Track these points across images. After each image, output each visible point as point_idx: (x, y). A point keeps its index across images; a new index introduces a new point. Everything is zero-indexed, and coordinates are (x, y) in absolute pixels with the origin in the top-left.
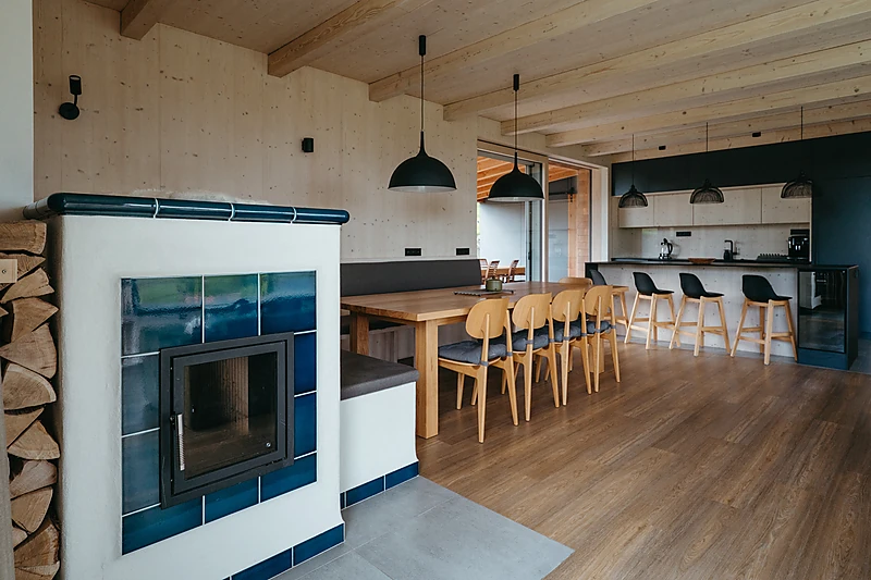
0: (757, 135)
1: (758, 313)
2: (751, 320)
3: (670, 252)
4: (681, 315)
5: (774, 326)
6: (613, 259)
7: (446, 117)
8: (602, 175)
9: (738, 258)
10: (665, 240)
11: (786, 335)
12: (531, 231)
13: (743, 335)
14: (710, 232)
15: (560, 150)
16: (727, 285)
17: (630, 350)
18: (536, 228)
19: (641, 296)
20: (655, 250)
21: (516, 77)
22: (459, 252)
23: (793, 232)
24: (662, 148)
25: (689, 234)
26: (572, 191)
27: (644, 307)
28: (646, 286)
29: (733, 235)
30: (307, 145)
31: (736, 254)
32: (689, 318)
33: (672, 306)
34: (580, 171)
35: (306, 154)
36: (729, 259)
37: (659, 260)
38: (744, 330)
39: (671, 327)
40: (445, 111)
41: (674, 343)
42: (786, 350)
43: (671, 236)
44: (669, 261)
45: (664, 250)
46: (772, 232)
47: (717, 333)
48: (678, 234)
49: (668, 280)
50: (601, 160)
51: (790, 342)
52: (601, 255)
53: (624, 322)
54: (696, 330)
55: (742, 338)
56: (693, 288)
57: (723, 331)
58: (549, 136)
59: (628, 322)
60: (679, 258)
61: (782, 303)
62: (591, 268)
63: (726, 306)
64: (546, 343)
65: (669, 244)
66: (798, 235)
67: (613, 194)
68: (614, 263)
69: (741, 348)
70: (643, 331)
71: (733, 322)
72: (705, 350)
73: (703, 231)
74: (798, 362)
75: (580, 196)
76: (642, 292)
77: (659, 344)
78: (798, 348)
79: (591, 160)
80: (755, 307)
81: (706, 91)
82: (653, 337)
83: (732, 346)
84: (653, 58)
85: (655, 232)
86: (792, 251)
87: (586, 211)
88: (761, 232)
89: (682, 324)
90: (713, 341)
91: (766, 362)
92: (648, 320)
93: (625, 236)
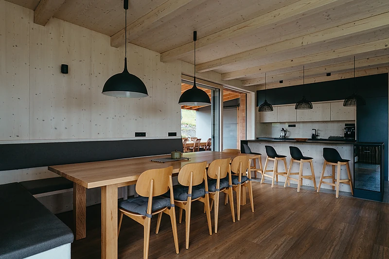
0: (329, 74)
1: (331, 168)
2: (328, 172)
3: (285, 135)
4: (290, 169)
5: (341, 176)
6: (257, 138)
7: (162, 60)
8: (252, 96)
9: (319, 138)
10: (283, 129)
11: (347, 181)
12: (214, 124)
13: (323, 180)
14: (305, 124)
15: (229, 82)
16: (315, 153)
17: (264, 188)
18: (217, 123)
19: (269, 159)
20: (277, 134)
21: (195, 33)
22: (170, 134)
23: (346, 125)
24: (281, 82)
25: (295, 126)
26: (238, 105)
27: (271, 164)
28: (272, 153)
29: (316, 126)
30: (64, 69)
31: (318, 136)
32: (295, 170)
33: (286, 164)
34: (241, 94)
35: (64, 74)
36: (315, 139)
37: (280, 139)
38: (324, 178)
39: (285, 175)
40: (161, 56)
41: (287, 184)
42: (346, 189)
43: (286, 126)
44: (285, 139)
45: (283, 134)
46: (336, 125)
47: (310, 179)
48: (289, 126)
49: (283, 150)
50: (251, 88)
51: (349, 184)
52: (251, 136)
53: (261, 172)
54: (298, 176)
55: (323, 182)
56: (297, 155)
57: (313, 178)
58: (224, 74)
59: (262, 172)
60: (290, 138)
61: (345, 163)
62: (244, 143)
63: (314, 164)
64: (203, 194)
65: (285, 131)
66: (349, 126)
67: (257, 106)
68: (258, 140)
69: (322, 187)
70: (270, 177)
71: (318, 173)
72: (303, 187)
73: (301, 125)
74: (354, 196)
75: (242, 107)
76: (269, 156)
77: (279, 184)
78: (353, 188)
79: (246, 88)
80: (330, 165)
81: (304, 44)
82: (275, 180)
83: (318, 186)
84: (273, 18)
85: (278, 125)
86: (346, 134)
87: (244, 114)
88: (330, 125)
89: (291, 174)
90: (307, 183)
91: (337, 196)
92: (272, 171)
93: (263, 127)
